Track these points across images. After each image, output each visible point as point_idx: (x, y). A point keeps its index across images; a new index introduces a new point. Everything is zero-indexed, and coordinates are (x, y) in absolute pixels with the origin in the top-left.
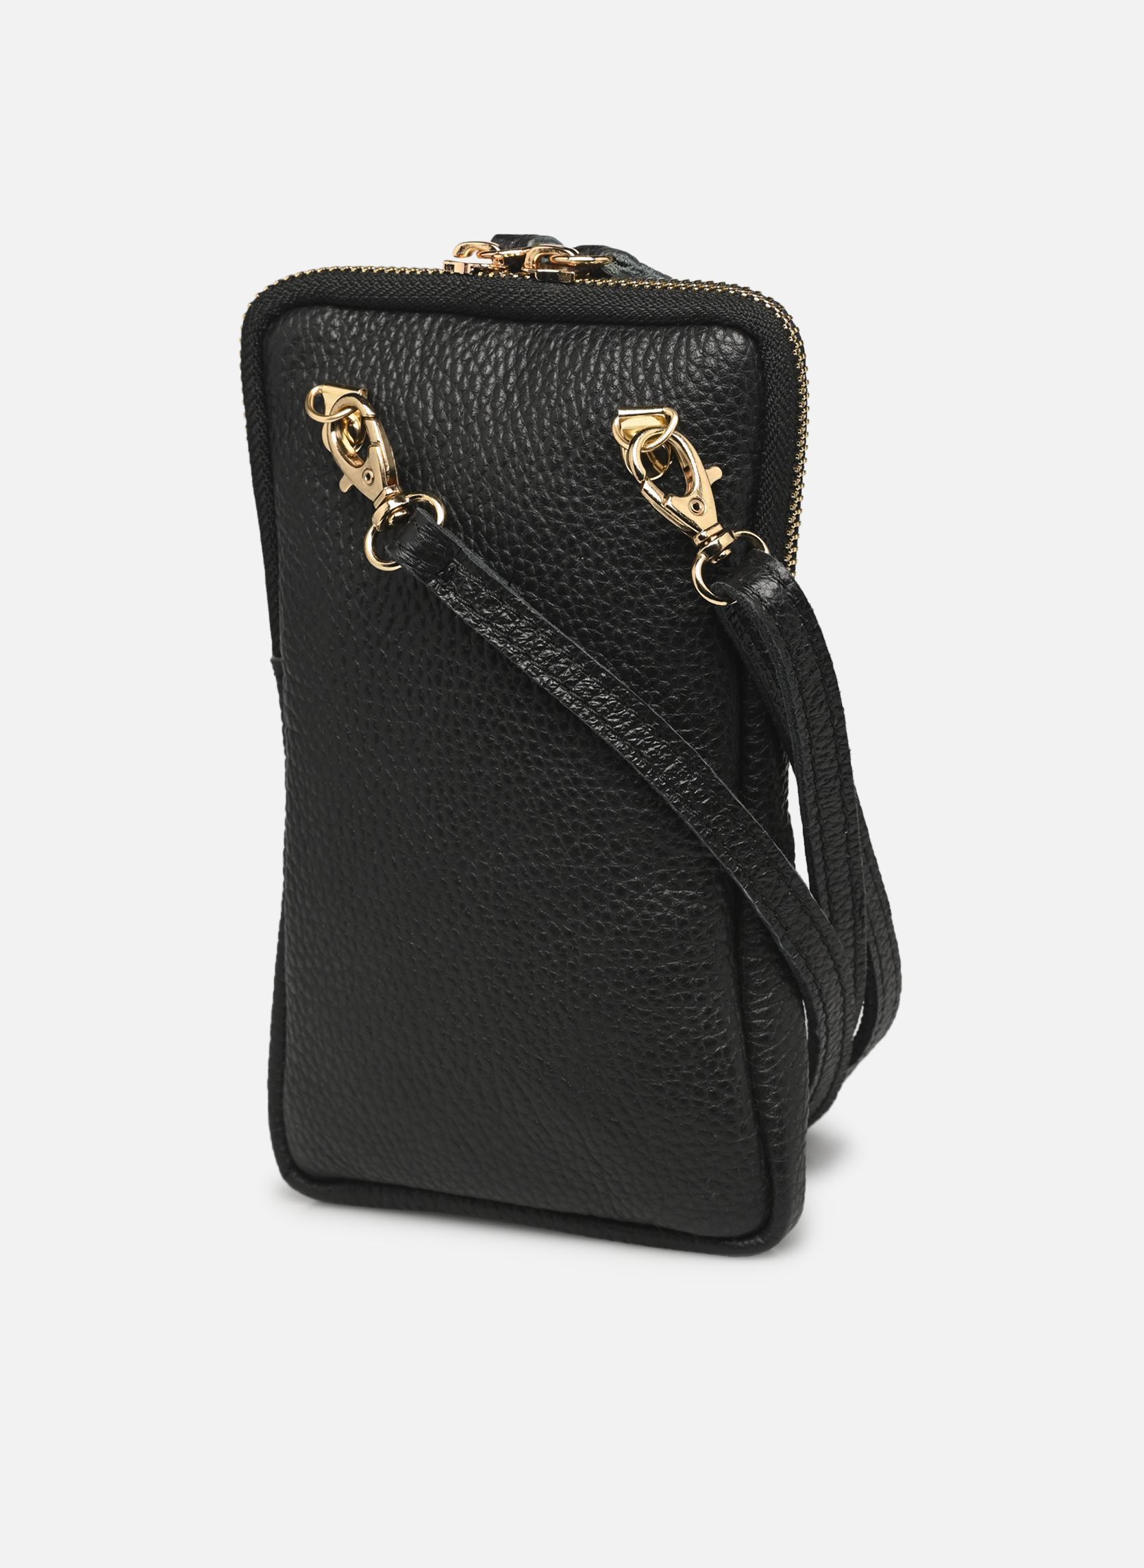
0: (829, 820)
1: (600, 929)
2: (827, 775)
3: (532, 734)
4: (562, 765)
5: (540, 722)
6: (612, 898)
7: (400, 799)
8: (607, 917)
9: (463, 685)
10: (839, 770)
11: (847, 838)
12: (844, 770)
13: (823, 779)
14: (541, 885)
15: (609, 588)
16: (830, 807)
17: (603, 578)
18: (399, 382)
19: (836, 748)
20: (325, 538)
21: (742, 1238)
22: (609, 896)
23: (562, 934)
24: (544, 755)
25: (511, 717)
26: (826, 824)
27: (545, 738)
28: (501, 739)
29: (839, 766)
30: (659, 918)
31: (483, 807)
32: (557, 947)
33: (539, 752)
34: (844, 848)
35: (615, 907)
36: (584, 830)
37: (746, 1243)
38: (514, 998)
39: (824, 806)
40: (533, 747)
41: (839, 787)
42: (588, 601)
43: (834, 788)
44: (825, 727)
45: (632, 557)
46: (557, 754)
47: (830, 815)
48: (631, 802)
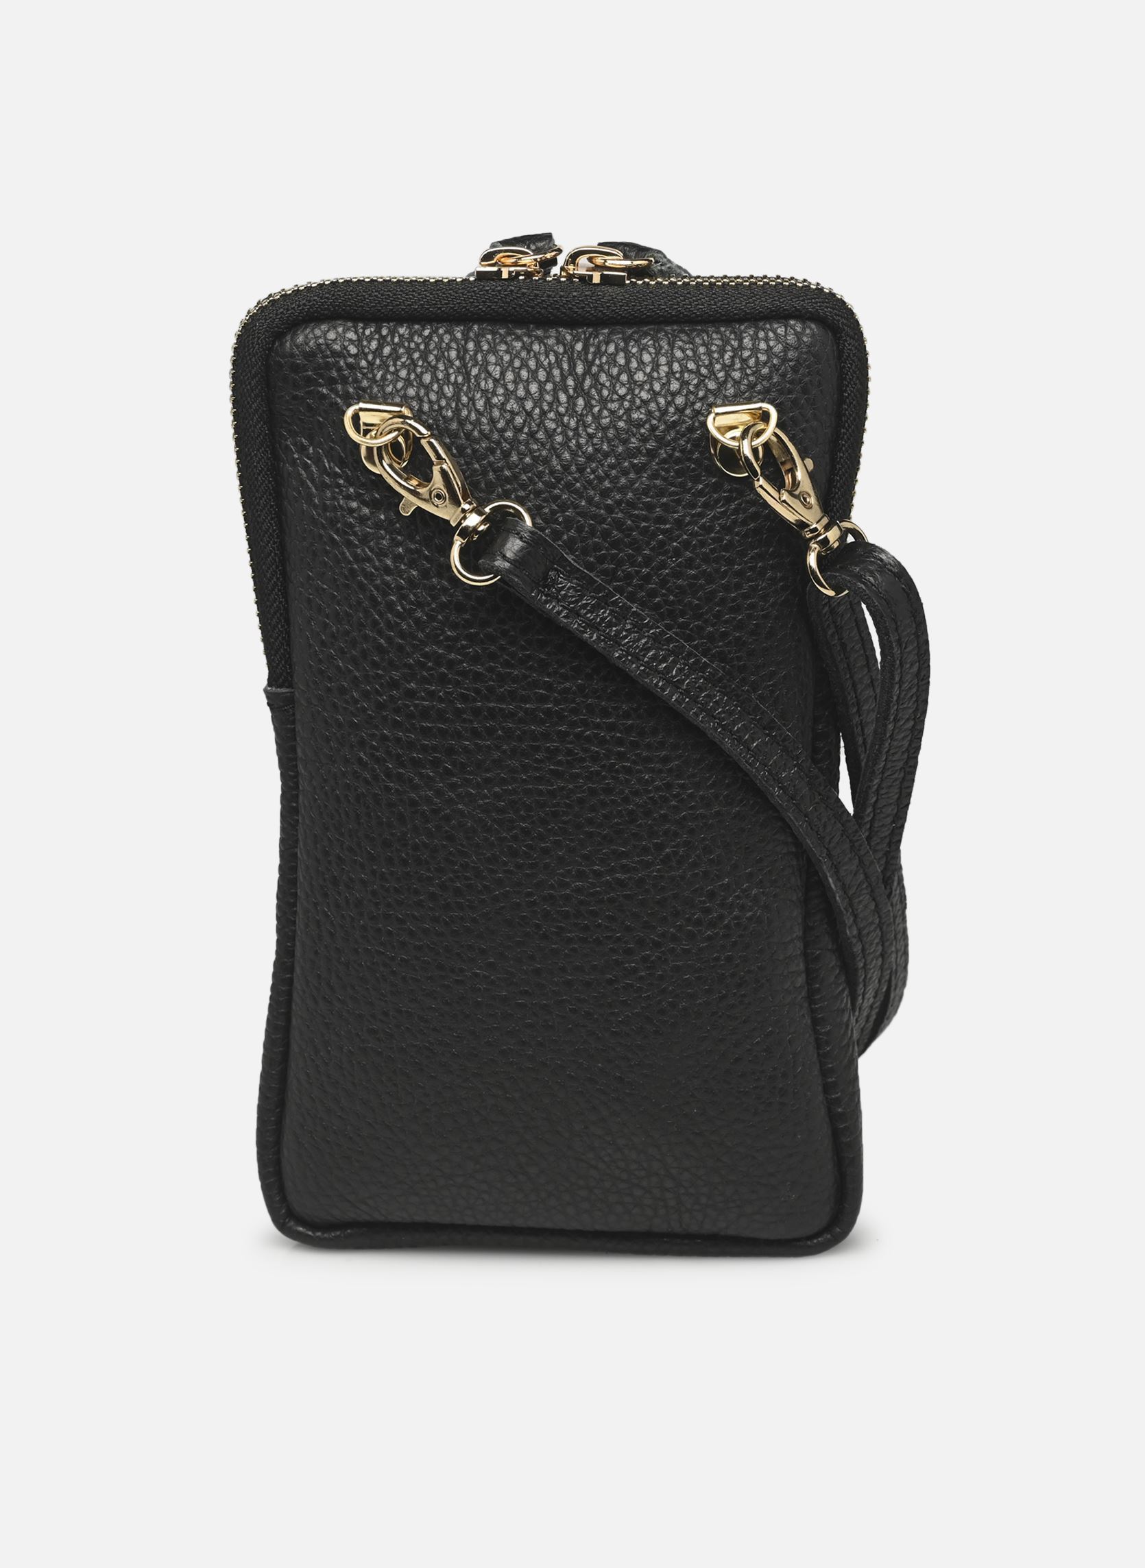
0: (883, 810)
1: (691, 936)
2: (896, 766)
3: (620, 742)
4: (652, 770)
5: (629, 729)
6: (704, 902)
7: (468, 822)
8: (699, 923)
9: (543, 699)
10: (907, 762)
11: (893, 831)
12: (911, 763)
13: (890, 770)
14: (627, 897)
15: (702, 586)
16: (888, 798)
17: (695, 577)
18: (441, 394)
19: (911, 741)
20: (369, 560)
21: (810, 1238)
22: (700, 901)
23: (651, 945)
24: (634, 762)
25: (598, 726)
26: (879, 813)
27: (635, 745)
28: (586, 750)
29: (908, 758)
30: (750, 919)
31: (565, 823)
32: (645, 959)
33: (628, 760)
34: (887, 840)
35: (707, 911)
36: (676, 835)
37: (815, 1241)
38: (596, 1016)
39: (883, 796)
40: (621, 756)
41: (900, 780)
42: (680, 602)
43: (896, 779)
44: (908, 720)
45: (724, 554)
46: (647, 760)
47: (885, 806)
48: (724, 802)
